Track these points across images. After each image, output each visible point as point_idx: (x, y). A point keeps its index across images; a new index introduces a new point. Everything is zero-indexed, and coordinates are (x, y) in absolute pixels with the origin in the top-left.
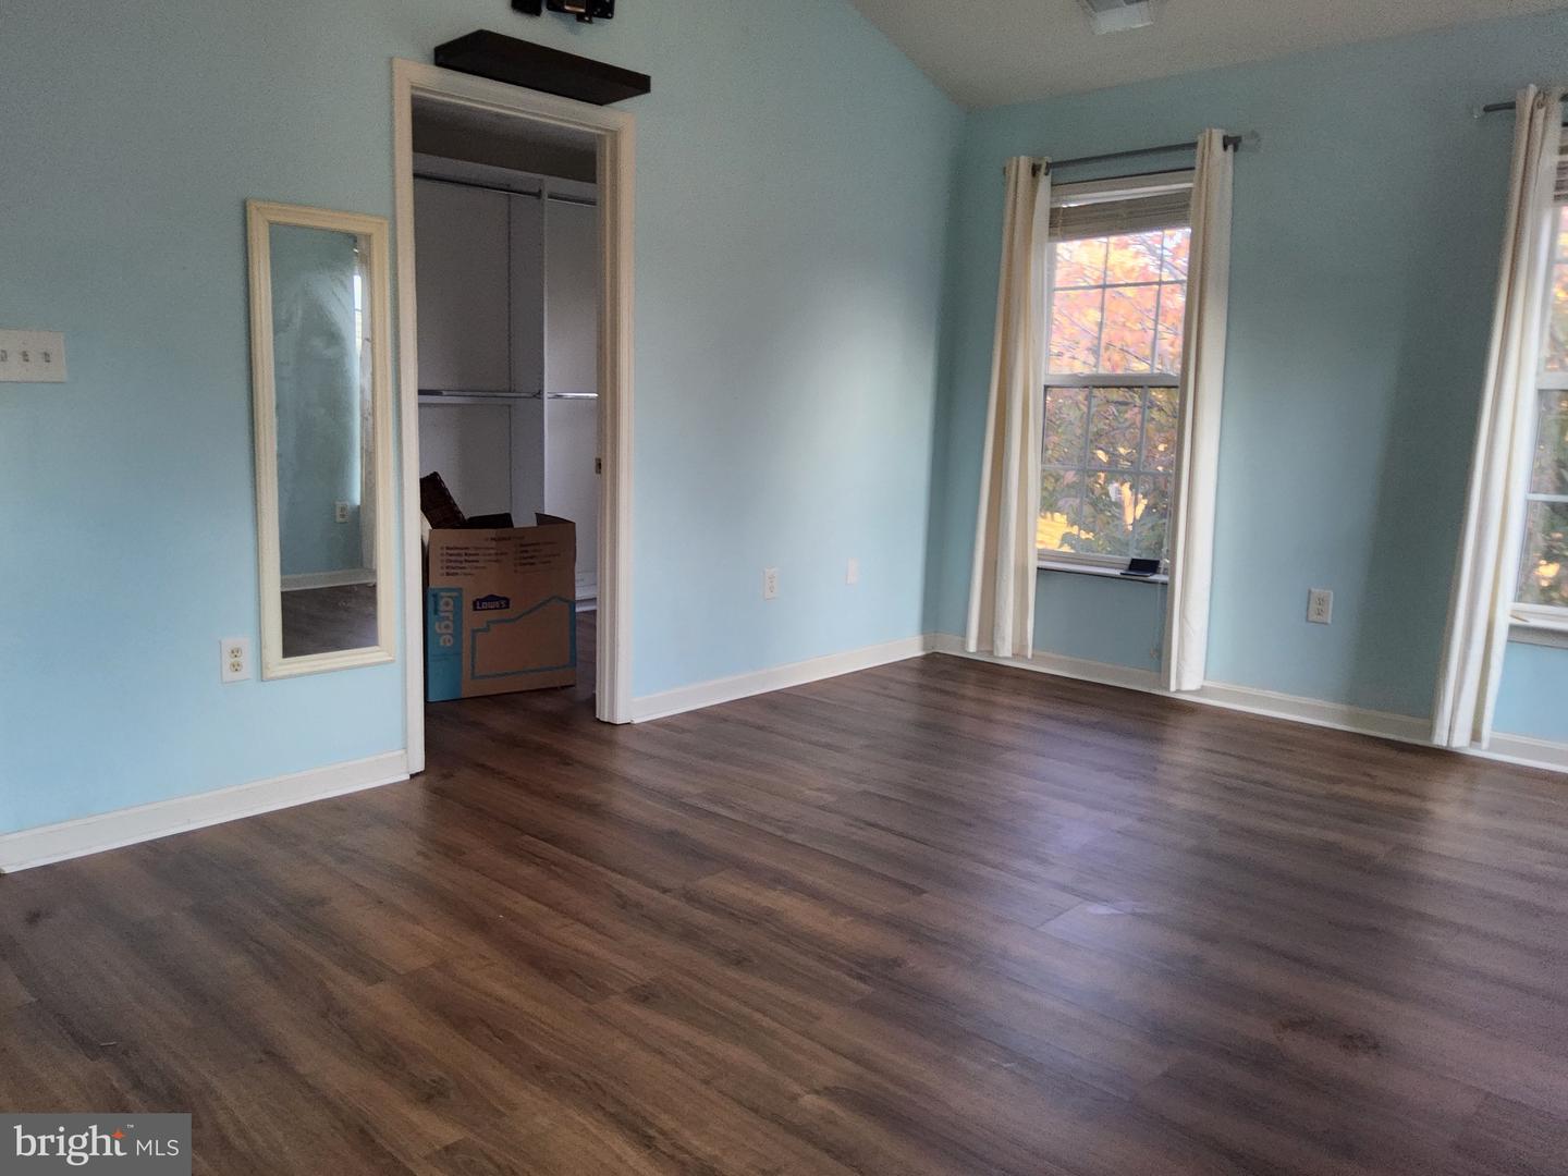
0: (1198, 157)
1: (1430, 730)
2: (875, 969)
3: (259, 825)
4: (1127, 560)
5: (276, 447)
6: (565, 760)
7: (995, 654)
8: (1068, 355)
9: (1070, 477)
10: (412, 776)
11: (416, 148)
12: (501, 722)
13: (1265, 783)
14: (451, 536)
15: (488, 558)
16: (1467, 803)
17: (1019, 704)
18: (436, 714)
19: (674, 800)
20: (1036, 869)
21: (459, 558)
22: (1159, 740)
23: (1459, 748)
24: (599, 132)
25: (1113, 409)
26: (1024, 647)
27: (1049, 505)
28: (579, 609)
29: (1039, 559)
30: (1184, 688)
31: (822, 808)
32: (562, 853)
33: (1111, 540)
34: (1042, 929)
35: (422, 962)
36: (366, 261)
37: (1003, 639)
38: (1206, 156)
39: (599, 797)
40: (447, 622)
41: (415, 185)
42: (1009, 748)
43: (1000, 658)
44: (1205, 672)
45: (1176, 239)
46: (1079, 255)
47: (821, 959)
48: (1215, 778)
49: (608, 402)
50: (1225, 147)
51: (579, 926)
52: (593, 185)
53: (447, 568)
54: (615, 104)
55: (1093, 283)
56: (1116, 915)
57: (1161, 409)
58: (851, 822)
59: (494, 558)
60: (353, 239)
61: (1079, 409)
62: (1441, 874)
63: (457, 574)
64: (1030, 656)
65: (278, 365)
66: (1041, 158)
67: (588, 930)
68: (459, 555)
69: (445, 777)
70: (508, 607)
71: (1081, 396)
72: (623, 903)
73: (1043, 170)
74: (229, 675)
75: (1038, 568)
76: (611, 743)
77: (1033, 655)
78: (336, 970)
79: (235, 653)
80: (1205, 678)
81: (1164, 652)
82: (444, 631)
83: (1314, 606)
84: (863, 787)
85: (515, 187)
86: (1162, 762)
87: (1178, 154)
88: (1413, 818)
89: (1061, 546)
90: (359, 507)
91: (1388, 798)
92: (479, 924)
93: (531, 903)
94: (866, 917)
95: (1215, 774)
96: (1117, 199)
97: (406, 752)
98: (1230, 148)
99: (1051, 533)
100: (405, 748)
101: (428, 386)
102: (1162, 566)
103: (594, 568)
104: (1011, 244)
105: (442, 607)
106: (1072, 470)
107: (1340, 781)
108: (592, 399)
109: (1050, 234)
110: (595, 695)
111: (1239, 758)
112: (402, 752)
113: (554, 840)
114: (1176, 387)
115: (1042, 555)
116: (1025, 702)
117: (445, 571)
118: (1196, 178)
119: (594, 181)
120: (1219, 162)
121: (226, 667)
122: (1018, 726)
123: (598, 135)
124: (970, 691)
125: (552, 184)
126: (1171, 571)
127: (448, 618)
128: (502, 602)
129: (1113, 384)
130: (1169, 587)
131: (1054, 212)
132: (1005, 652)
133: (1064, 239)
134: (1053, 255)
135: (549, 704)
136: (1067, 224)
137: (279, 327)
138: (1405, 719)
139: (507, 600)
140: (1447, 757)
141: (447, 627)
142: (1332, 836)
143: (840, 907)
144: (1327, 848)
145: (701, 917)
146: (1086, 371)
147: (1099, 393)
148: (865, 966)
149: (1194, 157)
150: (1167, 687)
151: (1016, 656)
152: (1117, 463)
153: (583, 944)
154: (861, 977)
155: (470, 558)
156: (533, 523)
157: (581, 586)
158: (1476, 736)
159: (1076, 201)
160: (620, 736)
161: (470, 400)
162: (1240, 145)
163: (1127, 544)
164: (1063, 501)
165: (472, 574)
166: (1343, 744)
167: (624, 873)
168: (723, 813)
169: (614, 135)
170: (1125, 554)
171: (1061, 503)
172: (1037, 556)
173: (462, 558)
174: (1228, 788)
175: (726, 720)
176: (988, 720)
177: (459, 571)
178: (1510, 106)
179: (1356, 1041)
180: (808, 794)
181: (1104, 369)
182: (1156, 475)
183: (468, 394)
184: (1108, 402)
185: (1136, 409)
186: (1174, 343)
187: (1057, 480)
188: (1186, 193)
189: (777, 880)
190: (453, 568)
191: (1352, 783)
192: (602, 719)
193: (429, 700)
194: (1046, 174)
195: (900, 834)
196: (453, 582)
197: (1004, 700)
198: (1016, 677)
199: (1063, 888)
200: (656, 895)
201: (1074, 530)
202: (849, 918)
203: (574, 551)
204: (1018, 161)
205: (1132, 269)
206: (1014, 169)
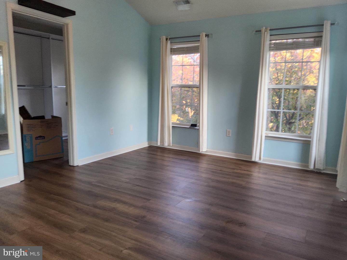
0: (200, 39)
1: (251, 158)
2: (139, 219)
4: (190, 124)
6: (61, 176)
8: (176, 80)
9: (178, 106)
10: (21, 181)
13: (221, 170)
14: (28, 121)
16: (259, 172)
17: (169, 156)
19: (90, 183)
20: (173, 192)
22: (198, 162)
23: (257, 161)
24: (63, 24)
25: (186, 92)
26: (170, 144)
27: (174, 113)
28: (63, 139)
30: (203, 151)
31: (126, 183)
33: (187, 120)
34: (176, 206)
35: (24, 228)
37: (166, 142)
38: (202, 38)
39: (71, 184)
40: (28, 143)
41: (14, 34)
43: (164, 146)
44: (207, 147)
45: (197, 56)
46: (177, 59)
47: (127, 218)
48: (211, 170)
49: (68, 88)
50: (206, 36)
51: (66, 216)
52: (62, 36)
54: (67, 17)
56: (192, 201)
57: (195, 92)
58: (133, 185)
59: (40, 127)
61: (179, 92)
62: (255, 187)
63: (30, 131)
66: (168, 37)
67: (69, 216)
68: (31, 126)
69: (31, 181)
71: (179, 89)
72: (78, 209)
75: (172, 126)
76: (73, 171)
77: (172, 145)
80: (207, 149)
81: (199, 143)
82: (28, 145)
83: (228, 133)
84: (135, 177)
85: (42, 36)
86: (199, 167)
87: (196, 37)
88: (249, 176)
89: (177, 121)
90: (4, 114)
91: (244, 172)
92: (40, 217)
93: (53, 211)
94: (137, 207)
98: (207, 37)
99: (174, 119)
100: (18, 175)
101: (20, 84)
102: (197, 125)
103: (67, 129)
105: (27, 139)
108: (64, 88)
109: (171, 54)
113: (59, 195)
114: (198, 87)
115: (173, 123)
116: (171, 156)
118: (200, 43)
120: (204, 39)
122: (170, 161)
126: (199, 126)
129: (186, 87)
130: (199, 130)
131: (171, 49)
132: (166, 145)
133: (174, 55)
134: (171, 58)
135: (57, 162)
136: (174, 51)
138: (246, 155)
139: (44, 137)
140: (255, 163)
142: (234, 181)
144: (233, 184)
145: (97, 211)
146: (180, 84)
147: (183, 88)
148: (137, 218)
149: (200, 38)
150: (200, 151)
151: (168, 146)
152: (187, 103)
153: (67, 220)
154: (136, 221)
155: (33, 127)
156: (50, 118)
157: (64, 133)
158: (260, 159)
159: (176, 46)
160: (76, 169)
161: (32, 88)
162: (209, 36)
163: (190, 121)
164: (177, 112)
165: (34, 131)
166: (235, 161)
167: (78, 202)
168: (102, 185)
169: (67, 25)
170: (190, 123)
171: (176, 112)
172: (172, 124)
173: (32, 127)
174: (213, 172)
175: (102, 163)
176: (163, 160)
177: (31, 130)
178: (260, 31)
179: (241, 224)
180: (123, 179)
181: (184, 83)
182: (195, 106)
183: (32, 86)
184: (185, 90)
185: (191, 92)
186: (197, 78)
187: (175, 107)
188: (198, 46)
189: (116, 200)
190: (29, 129)
191: (237, 169)
192: (70, 165)
193: (25, 162)
194: (169, 40)
195: (144, 187)
196: (29, 133)
197: (166, 155)
198: (169, 150)
199: (180, 196)
200: (86, 206)
201: (179, 118)
202: (133, 208)
203: (61, 124)
204: (163, 37)
205: (188, 62)
206: (162, 39)
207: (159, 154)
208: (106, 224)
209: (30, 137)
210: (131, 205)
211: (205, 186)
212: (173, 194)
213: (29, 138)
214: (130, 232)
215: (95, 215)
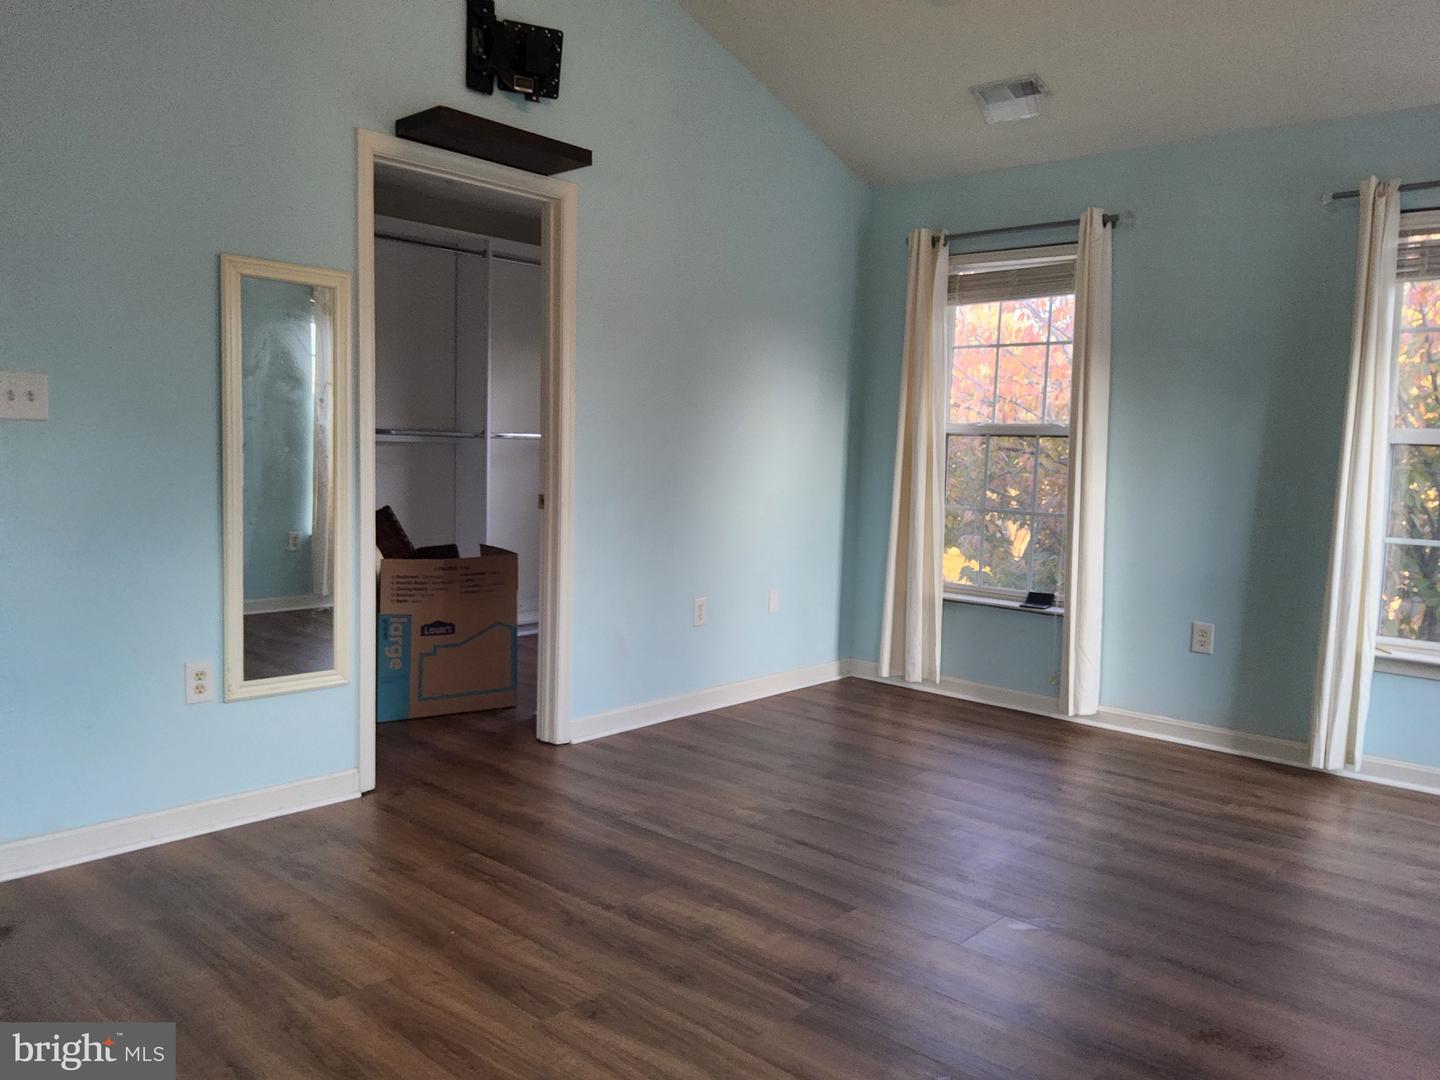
0: (1081, 234)
1: (1308, 754)
2: (811, 984)
3: (218, 841)
4: (1025, 593)
5: (242, 483)
6: (509, 780)
7: (907, 679)
8: (963, 406)
9: (968, 516)
10: (363, 794)
11: (377, 211)
12: (448, 741)
13: (1163, 804)
14: (403, 566)
15: (437, 586)
16: (1344, 822)
17: (928, 727)
18: (385, 733)
19: (614, 819)
20: (950, 883)
21: (409, 586)
22: (1060, 761)
23: (1335, 770)
24: (545, 200)
25: (1003, 454)
26: (932, 672)
27: (949, 542)
28: (519, 634)
29: (945, 591)
30: (1082, 712)
31: (752, 826)
32: (508, 869)
33: (1007, 574)
34: (965, 945)
35: (378, 977)
36: (330, 311)
37: (914, 665)
38: (1088, 231)
39: (542, 816)
40: (396, 646)
41: (375, 244)
42: (922, 769)
43: (909, 682)
44: (1100, 698)
45: (1064, 305)
46: (976, 318)
47: (759, 975)
48: (1116, 799)
49: (551, 443)
50: (1105, 225)
51: (527, 943)
52: (538, 247)
53: (398, 595)
54: (560, 175)
55: (984, 342)
56: (1035, 930)
57: (1048, 456)
58: (780, 840)
59: (441, 586)
60: (310, 290)
61: (974, 455)
62: (1325, 889)
63: (405, 601)
64: (938, 681)
65: (246, 406)
66: (941, 231)
67: (537, 947)
68: (410, 583)
69: (397, 794)
70: (453, 632)
71: (977, 441)
72: (569, 919)
73: (942, 241)
74: (193, 697)
75: (944, 600)
76: (550, 763)
77: (941, 681)
78: (296, 985)
79: (200, 675)
80: (1100, 704)
81: (1062, 681)
82: (394, 655)
83: (1197, 638)
84: (792, 806)
85: (460, 247)
86: (1063, 783)
87: (1063, 229)
88: (1297, 835)
89: (961, 578)
90: (311, 537)
91: (1272, 817)
92: (430, 939)
93: (479, 919)
94: (798, 933)
95: (1115, 794)
96: (1009, 268)
97: (359, 772)
98: (1109, 225)
99: (953, 567)
100: (357, 768)
101: (383, 426)
102: (1057, 600)
103: (536, 595)
104: (915, 305)
105: (392, 631)
106: (970, 509)
107: (1228, 801)
108: (535, 439)
109: (949, 299)
110: (535, 716)
111: (1136, 779)
112: (355, 771)
113: (500, 857)
114: (1066, 437)
115: (948, 588)
116: (934, 725)
117: (395, 598)
118: (1079, 250)
119: (539, 244)
120: (1099, 236)
121: (191, 691)
122: (931, 748)
123: (544, 203)
124: (885, 714)
125: (497, 244)
126: (1066, 604)
127: (397, 642)
128: (450, 628)
129: (1005, 433)
130: (1064, 618)
131: (952, 279)
132: (915, 677)
133: (962, 304)
134: (952, 319)
135: (489, 725)
136: (964, 289)
137: (247, 372)
138: (1286, 743)
139: (452, 626)
140: (1323, 778)
141: (396, 651)
142: (1227, 854)
143: (774, 923)
144: (1223, 867)
145: (643, 934)
146: (983, 421)
147: (994, 441)
148: (802, 981)
149: (1077, 232)
150: (1067, 713)
151: (925, 681)
152: (1009, 503)
153: (532, 960)
154: (797, 993)
155: (419, 586)
156: (477, 553)
157: (523, 612)
158: (1349, 759)
159: (974, 269)
160: (560, 756)
161: (419, 439)
162: (1118, 223)
163: (1022, 578)
164: (962, 538)
165: (420, 602)
166: (1231, 767)
167: (569, 890)
168: (659, 830)
169: (558, 202)
170: (1022, 588)
171: (961, 540)
172: (942, 589)
174: (1129, 808)
176: (902, 742)
177: (409, 599)
178: (1355, 194)
179: (1263, 1052)
180: (739, 812)
181: (998, 420)
182: (1047, 515)
183: (417, 433)
184: (1000, 449)
185: (1027, 456)
186: (1060, 397)
187: (955, 518)
188: (1070, 265)
189: (715, 897)
190: (403, 595)
191: (1240, 803)
192: (542, 739)
193: (379, 721)
194: (945, 245)
195: (827, 852)
196: (403, 608)
197: (917, 723)
198: (927, 701)
199: (980, 903)
200: (598, 910)
201: (975, 565)
202: (784, 934)
203: (516, 579)
204: (919, 233)
205: (1019, 330)
206: (916, 240)
208: (677, 989)
209: (403, 624)
211: (1096, 868)
212: (951, 894)
213: (401, 627)
214: (773, 1035)
215: (634, 951)
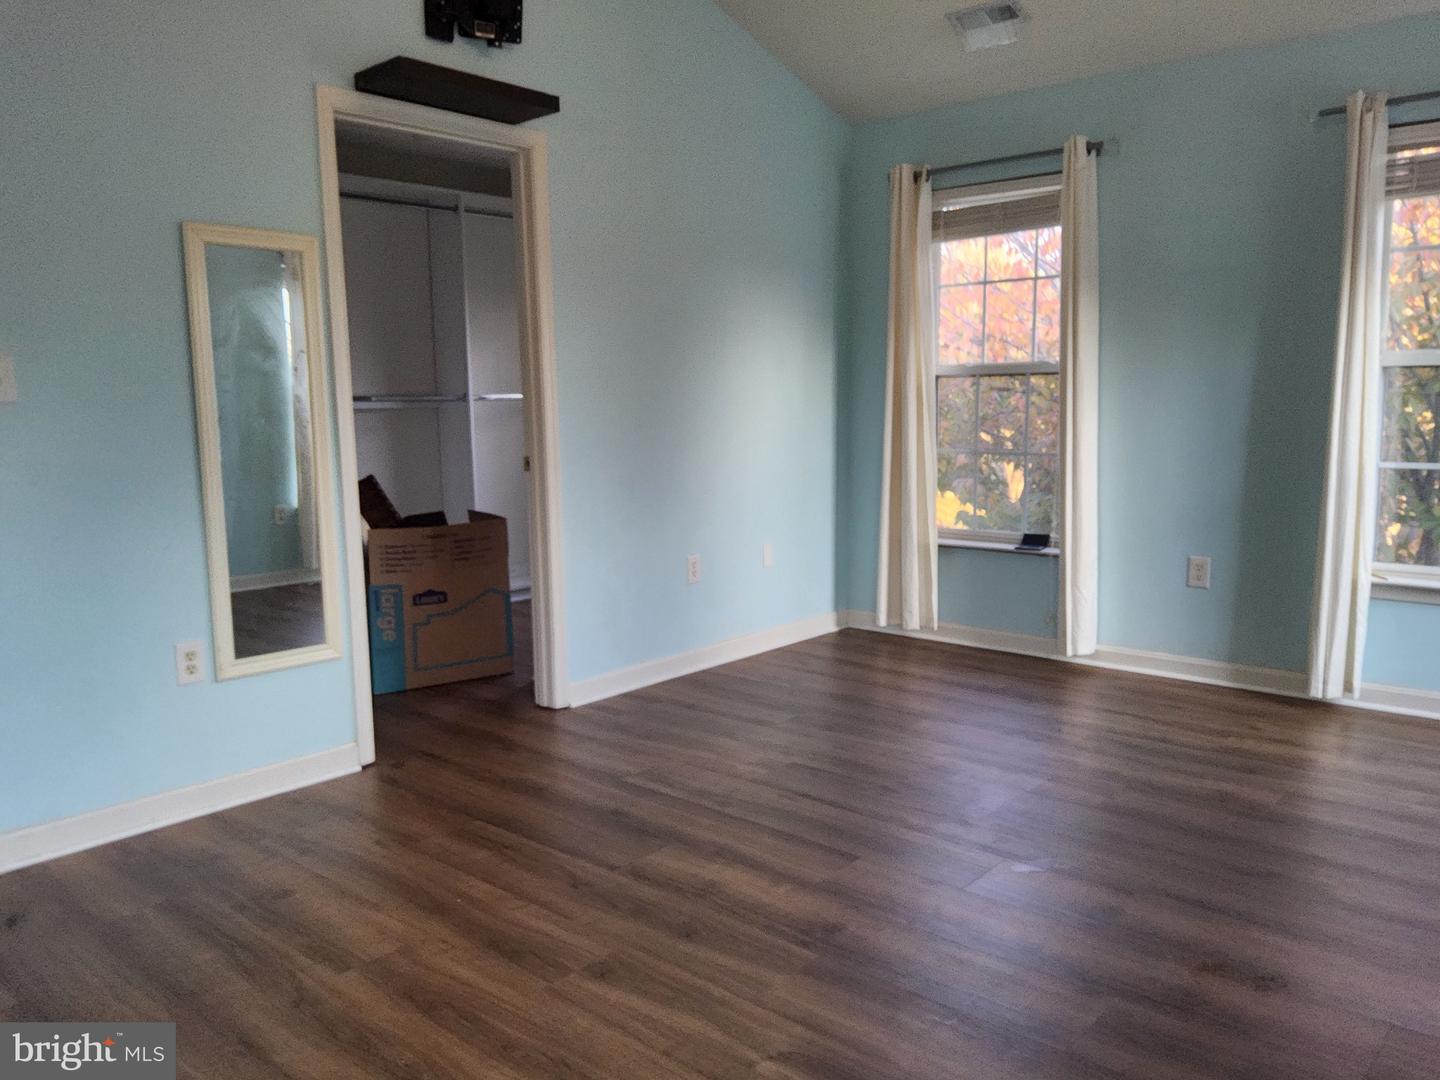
0: (1065, 163)
1: (1306, 684)
2: (817, 935)
4: (1019, 535)
5: (220, 457)
6: (509, 746)
7: (905, 627)
8: (952, 346)
9: (962, 459)
10: (364, 768)
11: (341, 169)
12: (447, 711)
13: (1163, 740)
14: (390, 535)
15: (424, 555)
16: (1343, 750)
17: (929, 674)
18: (383, 705)
19: (617, 780)
20: (951, 828)
22: (1059, 703)
23: (1335, 699)
24: (511, 149)
25: (995, 395)
26: (930, 619)
27: (943, 486)
28: (514, 599)
29: (939, 536)
30: (1081, 652)
31: (754, 781)
32: (512, 835)
33: (1003, 516)
34: (968, 889)
35: (388, 948)
36: (299, 276)
37: (911, 612)
38: (1072, 160)
40: (389, 618)
41: (342, 204)
42: (924, 716)
43: (907, 630)
44: (1098, 637)
45: (1050, 237)
46: (961, 255)
47: (766, 928)
48: (1116, 737)
49: (533, 402)
50: (1089, 152)
51: (533, 908)
52: (509, 199)
53: (388, 565)
54: (526, 124)
55: (972, 280)
56: (1039, 872)
57: (1040, 394)
58: (783, 793)
59: (430, 554)
60: (281, 255)
61: (965, 396)
63: (396, 571)
64: (936, 628)
65: (219, 378)
66: (922, 166)
67: (543, 911)
68: (397, 553)
69: (398, 765)
70: (446, 600)
71: (968, 382)
72: (575, 883)
73: (924, 176)
74: (185, 677)
75: (940, 546)
76: (551, 728)
77: (939, 627)
78: (305, 961)
79: (190, 656)
80: (1098, 643)
81: (1060, 620)
82: (387, 626)
83: (1193, 572)
84: (792, 759)
85: (430, 203)
86: (1061, 723)
87: (1047, 159)
88: (1298, 766)
89: (956, 523)
90: (297, 510)
91: (1274, 748)
92: (438, 909)
93: (485, 886)
94: (803, 885)
95: (1115, 733)
96: (992, 202)
97: (358, 745)
98: (1094, 153)
99: (947, 512)
100: (356, 741)
101: (360, 393)
102: (1052, 540)
103: (528, 559)
104: (899, 244)
105: (383, 603)
106: (963, 452)
107: (1230, 734)
108: (517, 399)
109: (934, 236)
110: (533, 682)
111: (1137, 717)
112: (353, 744)
113: (505, 823)
114: (1057, 374)
115: (942, 532)
116: (935, 672)
117: (385, 568)
118: (1064, 181)
119: (510, 196)
120: (1083, 165)
121: (182, 672)
122: (930, 695)
123: (512, 153)
125: (467, 198)
126: (1061, 544)
127: (389, 614)
128: (442, 597)
129: (996, 372)
130: (1060, 559)
131: (936, 216)
132: (913, 625)
133: (946, 241)
134: (937, 255)
135: (489, 693)
136: (949, 226)
137: (217, 343)
138: (1284, 674)
139: (444, 594)
140: (1322, 707)
141: (389, 622)
142: (1227, 786)
144: (1224, 798)
145: (647, 892)
146: (973, 361)
147: (985, 381)
148: (810, 933)
149: (1061, 161)
150: (1064, 652)
151: (923, 628)
152: (1002, 444)
153: (539, 924)
154: (805, 944)
155: (408, 556)
156: (465, 520)
157: (515, 577)
158: (1348, 687)
159: (955, 204)
160: (560, 720)
161: (398, 405)
162: (1102, 150)
163: (1017, 519)
164: (956, 482)
165: (410, 571)
166: (1229, 700)
167: (573, 853)
168: (663, 790)
169: (527, 152)
170: (1017, 530)
171: (955, 484)
172: (937, 534)
173: (399, 556)
174: (1128, 746)
175: (658, 700)
176: (902, 690)
177: (398, 569)
178: (1342, 110)
179: (1267, 982)
180: (741, 768)
181: (988, 360)
182: (1040, 455)
183: (398, 398)
184: (991, 389)
185: (1019, 395)
186: (1049, 333)
187: (949, 462)
188: (1056, 196)
189: (719, 853)
190: (392, 566)
191: (1239, 736)
192: (542, 705)
193: (376, 693)
194: (927, 180)
195: (830, 804)
196: (393, 579)
197: (916, 670)
198: (924, 648)
199: (985, 848)
200: (603, 871)
201: (970, 508)
202: (789, 887)
203: (506, 544)
204: (901, 169)
205: (1007, 266)
206: (897, 176)
207: (883, 663)
208: (685, 947)
209: (394, 595)
210: (779, 877)
211: (1096, 808)
212: (954, 839)
213: (392, 598)
214: (782, 987)
215: (640, 911)
